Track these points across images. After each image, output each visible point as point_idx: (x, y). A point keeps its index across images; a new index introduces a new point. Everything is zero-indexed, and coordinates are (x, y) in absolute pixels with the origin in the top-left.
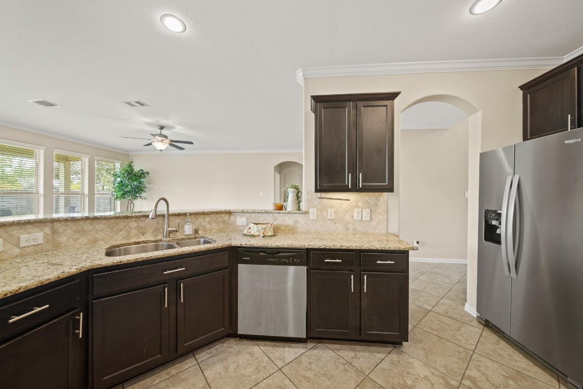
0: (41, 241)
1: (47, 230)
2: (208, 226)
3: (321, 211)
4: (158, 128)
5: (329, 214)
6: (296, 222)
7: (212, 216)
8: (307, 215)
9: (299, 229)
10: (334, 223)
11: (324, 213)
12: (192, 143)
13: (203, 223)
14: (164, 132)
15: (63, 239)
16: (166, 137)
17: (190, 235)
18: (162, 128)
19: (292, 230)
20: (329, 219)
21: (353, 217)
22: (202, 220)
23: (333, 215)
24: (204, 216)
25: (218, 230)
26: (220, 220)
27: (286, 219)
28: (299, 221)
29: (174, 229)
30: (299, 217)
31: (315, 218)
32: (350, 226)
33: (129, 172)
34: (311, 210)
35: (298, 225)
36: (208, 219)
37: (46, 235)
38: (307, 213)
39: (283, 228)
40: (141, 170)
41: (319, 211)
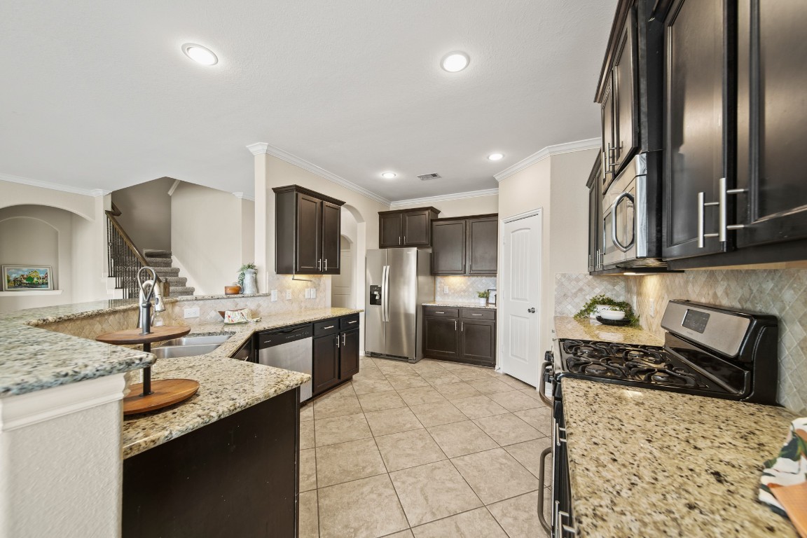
3: (281, 292)
5: (287, 295)
6: (259, 305)
8: (267, 297)
9: (262, 313)
10: (291, 303)
20: (287, 300)
21: (304, 296)
23: (290, 295)
27: (248, 303)
28: (261, 304)
31: (276, 300)
32: (303, 305)
34: (272, 292)
38: (267, 295)
41: (279, 293)
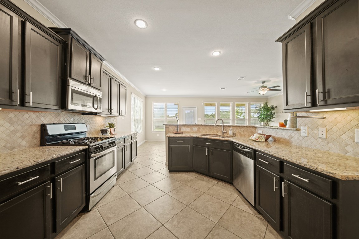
0: (196, 130)
1: (198, 127)
2: (242, 133)
3: (313, 130)
4: (262, 83)
5: (320, 133)
6: (291, 137)
7: (244, 128)
8: (299, 132)
9: (293, 143)
10: (326, 142)
11: (316, 132)
12: (280, 86)
13: (240, 131)
14: (265, 84)
15: (201, 130)
16: (266, 87)
17: (231, 135)
18: (263, 82)
19: (287, 143)
20: (320, 138)
22: (240, 129)
23: (324, 134)
24: (240, 128)
25: (248, 136)
26: (249, 130)
28: (293, 136)
29: (225, 131)
30: (294, 134)
31: (306, 135)
33: (264, 108)
34: (302, 128)
35: (292, 140)
36: (242, 129)
37: (197, 129)
38: (300, 130)
39: (281, 140)
40: (272, 106)
41: (310, 129)
